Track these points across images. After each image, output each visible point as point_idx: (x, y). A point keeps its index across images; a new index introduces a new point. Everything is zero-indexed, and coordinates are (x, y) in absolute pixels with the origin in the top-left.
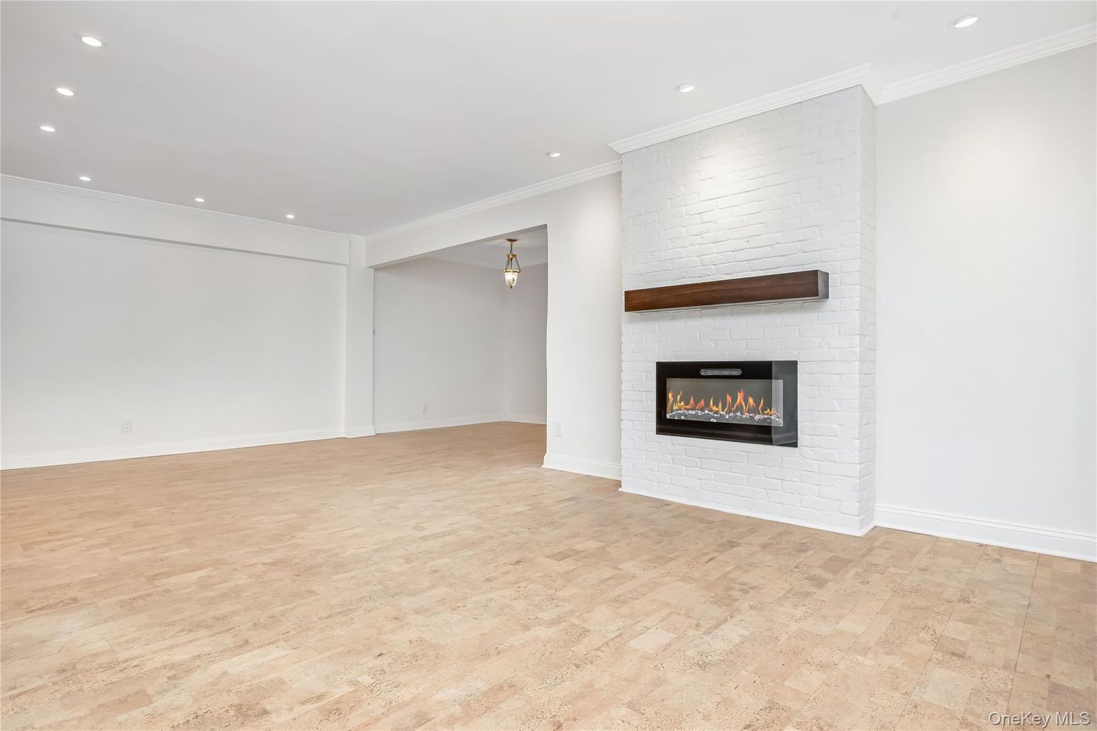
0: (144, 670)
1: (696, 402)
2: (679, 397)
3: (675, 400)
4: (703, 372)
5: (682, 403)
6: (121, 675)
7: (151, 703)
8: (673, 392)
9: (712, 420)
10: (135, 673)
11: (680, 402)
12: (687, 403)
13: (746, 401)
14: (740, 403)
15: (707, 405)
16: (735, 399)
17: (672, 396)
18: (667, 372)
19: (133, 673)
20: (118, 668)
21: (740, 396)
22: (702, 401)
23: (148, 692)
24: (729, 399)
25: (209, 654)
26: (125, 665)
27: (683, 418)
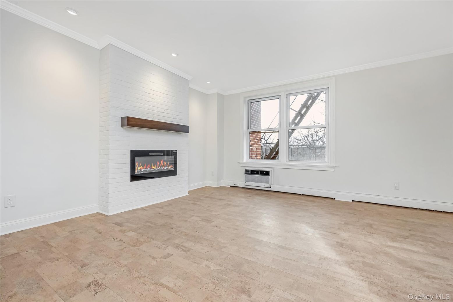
0: (360, 272)
1: (147, 166)
2: (140, 164)
3: (139, 166)
4: (150, 154)
5: (142, 167)
6: (369, 276)
7: (363, 261)
8: (138, 163)
9: (153, 172)
10: (364, 273)
11: (141, 167)
12: (143, 167)
13: (164, 163)
14: (162, 164)
15: (151, 167)
16: (160, 164)
17: (138, 164)
18: (135, 154)
19: (364, 274)
20: (369, 280)
21: (162, 162)
22: (149, 165)
23: (362, 264)
24: (158, 163)
25: (335, 263)
26: (366, 279)
27: (142, 173)
